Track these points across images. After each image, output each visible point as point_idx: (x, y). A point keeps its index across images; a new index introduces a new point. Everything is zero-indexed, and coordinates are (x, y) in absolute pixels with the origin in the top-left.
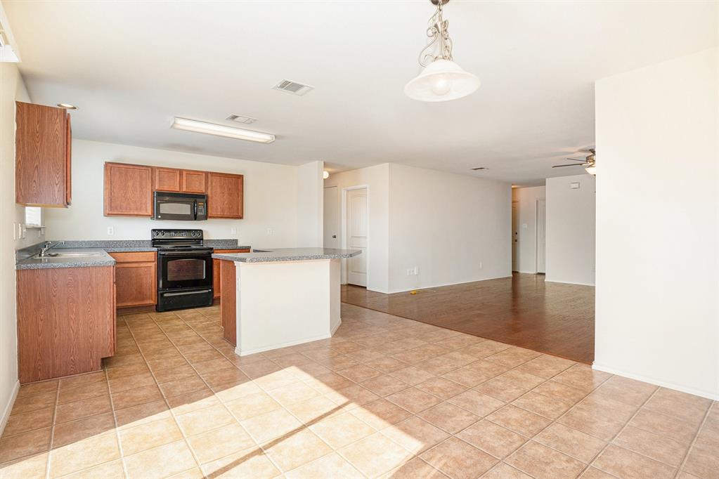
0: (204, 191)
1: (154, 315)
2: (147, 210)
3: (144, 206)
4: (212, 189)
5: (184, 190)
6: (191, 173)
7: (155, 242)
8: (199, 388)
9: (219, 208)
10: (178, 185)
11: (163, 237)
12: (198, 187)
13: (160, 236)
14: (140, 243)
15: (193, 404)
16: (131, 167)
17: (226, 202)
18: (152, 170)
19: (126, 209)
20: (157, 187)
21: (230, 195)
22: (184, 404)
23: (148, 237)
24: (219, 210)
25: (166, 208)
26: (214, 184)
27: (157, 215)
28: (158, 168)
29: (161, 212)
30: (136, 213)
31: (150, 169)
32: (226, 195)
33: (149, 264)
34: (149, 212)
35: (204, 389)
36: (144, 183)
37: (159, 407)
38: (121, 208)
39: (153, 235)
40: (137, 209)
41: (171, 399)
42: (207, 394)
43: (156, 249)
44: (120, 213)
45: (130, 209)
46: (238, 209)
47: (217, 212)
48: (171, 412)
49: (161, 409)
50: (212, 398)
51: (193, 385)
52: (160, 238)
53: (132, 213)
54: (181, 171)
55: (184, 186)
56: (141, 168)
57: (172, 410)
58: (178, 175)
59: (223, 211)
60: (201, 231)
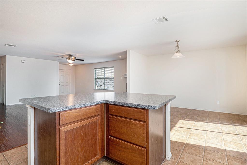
8: (209, 151)
15: (216, 147)
22: (219, 149)
35: (207, 150)
37: (229, 152)
41: (223, 153)
42: (207, 147)
48: (225, 148)
49: (229, 151)
50: (207, 145)
51: (210, 154)
57: (225, 149)
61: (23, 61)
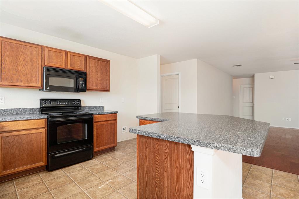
0: (84, 70)
1: (44, 175)
2: (37, 83)
3: (34, 79)
4: (89, 69)
5: (69, 67)
6: (74, 55)
7: (43, 110)
9: (94, 82)
10: (64, 63)
11: (50, 105)
12: (79, 66)
13: (48, 105)
14: (29, 111)
16: (23, 43)
17: (99, 79)
18: (42, 48)
19: (17, 80)
20: (46, 64)
21: (102, 74)
23: (37, 105)
24: (94, 84)
25: (54, 81)
26: (91, 65)
27: (46, 87)
28: (47, 47)
29: (50, 84)
30: (27, 85)
31: (40, 48)
32: (99, 74)
33: (39, 131)
34: (39, 84)
38: (11, 80)
39: (41, 104)
40: (27, 81)
43: (45, 116)
44: (10, 84)
45: (21, 81)
46: (107, 84)
47: (92, 86)
52: (48, 106)
53: (23, 84)
54: (66, 52)
55: (69, 64)
56: (33, 46)
58: (64, 55)
59: (97, 85)
60: (80, 100)
61: (271, 77)
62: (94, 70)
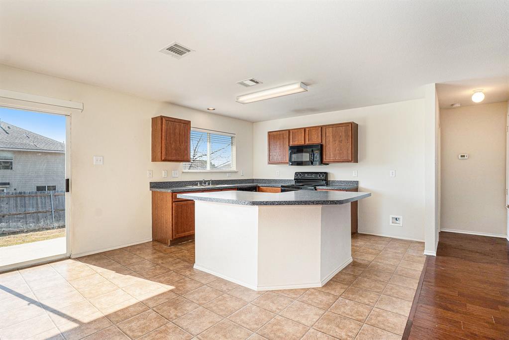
0: (320, 142)
2: (286, 159)
3: (284, 157)
4: (326, 140)
5: (307, 142)
6: (311, 129)
9: (332, 153)
10: (303, 140)
12: (316, 140)
16: (279, 132)
17: (337, 149)
18: (289, 132)
20: (291, 143)
21: (341, 142)
24: (332, 156)
26: (327, 134)
29: (292, 160)
30: (281, 162)
32: (337, 142)
34: (288, 161)
36: (285, 142)
40: (281, 159)
46: (348, 153)
47: (330, 158)
54: (305, 129)
55: (307, 140)
56: (283, 132)
58: (303, 132)
59: (335, 156)
60: (326, 174)
62: (331, 140)
